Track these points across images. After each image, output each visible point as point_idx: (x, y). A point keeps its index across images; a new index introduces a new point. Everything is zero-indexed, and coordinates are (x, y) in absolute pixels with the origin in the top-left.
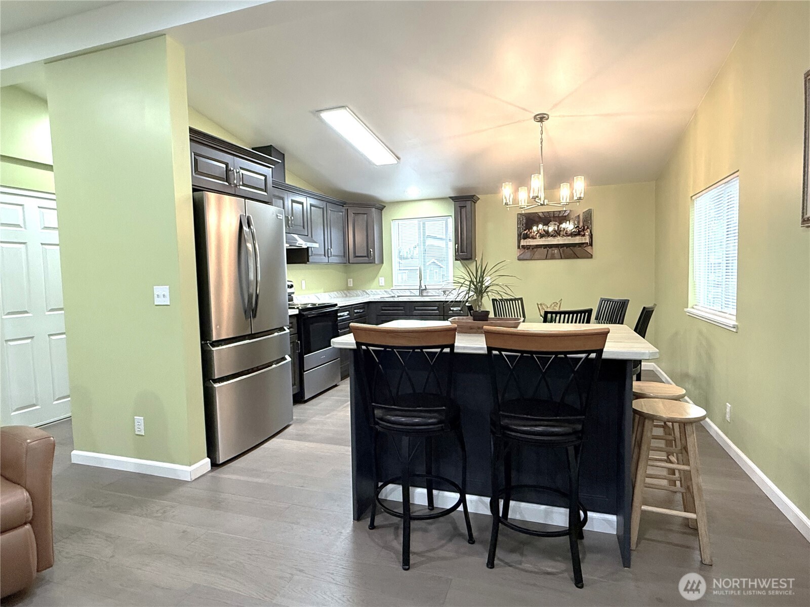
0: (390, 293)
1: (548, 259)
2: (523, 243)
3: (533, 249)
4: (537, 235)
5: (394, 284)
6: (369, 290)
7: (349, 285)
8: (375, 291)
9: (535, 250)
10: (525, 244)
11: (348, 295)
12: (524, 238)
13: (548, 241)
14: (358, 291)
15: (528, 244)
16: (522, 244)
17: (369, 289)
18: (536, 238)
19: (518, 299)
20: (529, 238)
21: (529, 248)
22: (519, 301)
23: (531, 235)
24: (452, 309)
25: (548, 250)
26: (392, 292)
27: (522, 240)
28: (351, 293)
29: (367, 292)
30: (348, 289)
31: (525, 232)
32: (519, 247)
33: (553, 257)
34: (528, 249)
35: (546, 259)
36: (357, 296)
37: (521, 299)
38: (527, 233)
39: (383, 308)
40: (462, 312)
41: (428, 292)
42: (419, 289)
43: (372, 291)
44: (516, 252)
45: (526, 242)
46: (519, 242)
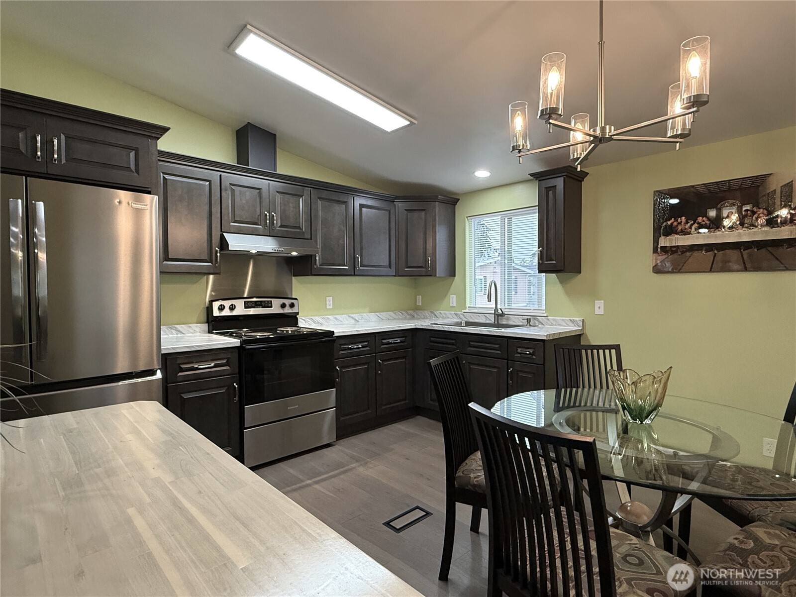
0: (462, 317)
1: (714, 272)
2: (664, 242)
3: (683, 252)
4: (693, 227)
5: (468, 305)
6: (437, 312)
7: (417, 304)
8: (445, 314)
9: (688, 254)
10: (668, 244)
11: (416, 315)
12: (667, 234)
13: (716, 237)
14: (426, 312)
15: (674, 245)
16: (663, 245)
17: (437, 310)
18: (689, 233)
19: (610, 347)
20: (677, 233)
21: (676, 252)
22: (613, 351)
23: (680, 228)
24: (519, 350)
25: (715, 255)
26: (464, 315)
27: (662, 238)
28: (418, 313)
29: (436, 314)
30: (417, 308)
31: (669, 223)
32: (655, 250)
33: (725, 269)
34: (673, 252)
35: (711, 271)
36: (424, 318)
37: (617, 348)
38: (672, 224)
39: (432, 339)
40: (534, 357)
41: (508, 319)
42: (495, 314)
43: (441, 313)
44: (649, 259)
45: (671, 241)
46: (656, 241)
